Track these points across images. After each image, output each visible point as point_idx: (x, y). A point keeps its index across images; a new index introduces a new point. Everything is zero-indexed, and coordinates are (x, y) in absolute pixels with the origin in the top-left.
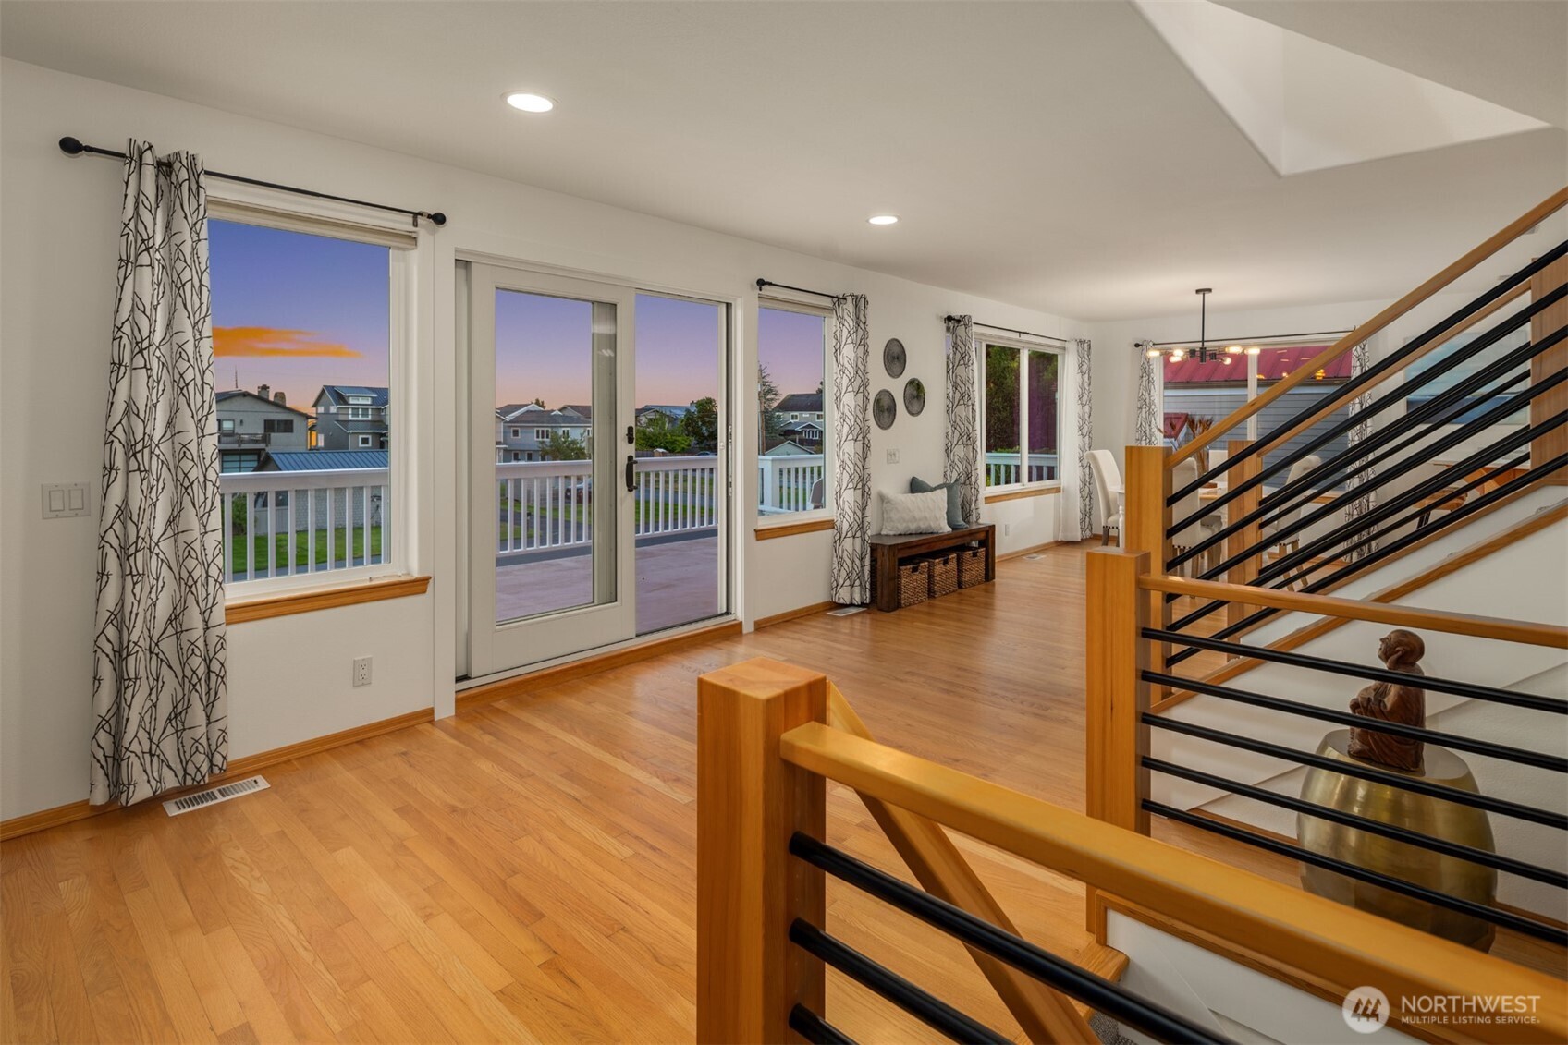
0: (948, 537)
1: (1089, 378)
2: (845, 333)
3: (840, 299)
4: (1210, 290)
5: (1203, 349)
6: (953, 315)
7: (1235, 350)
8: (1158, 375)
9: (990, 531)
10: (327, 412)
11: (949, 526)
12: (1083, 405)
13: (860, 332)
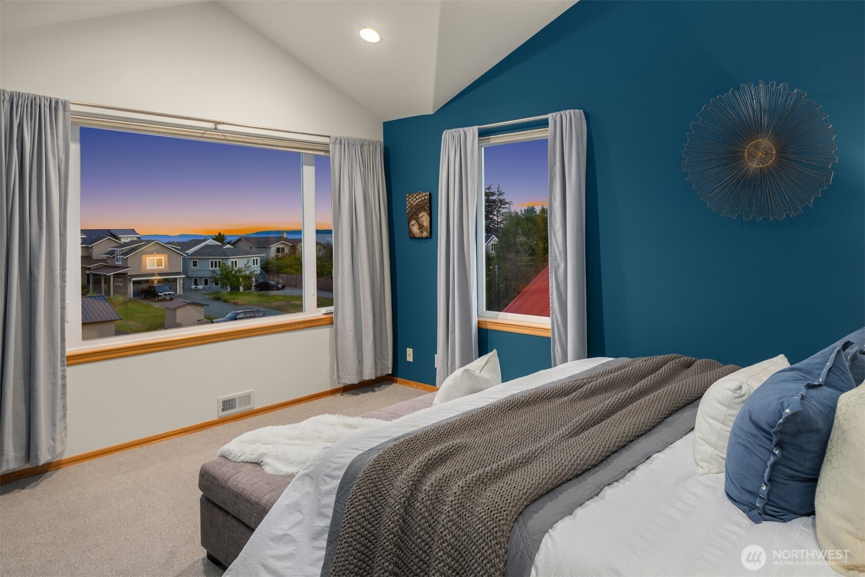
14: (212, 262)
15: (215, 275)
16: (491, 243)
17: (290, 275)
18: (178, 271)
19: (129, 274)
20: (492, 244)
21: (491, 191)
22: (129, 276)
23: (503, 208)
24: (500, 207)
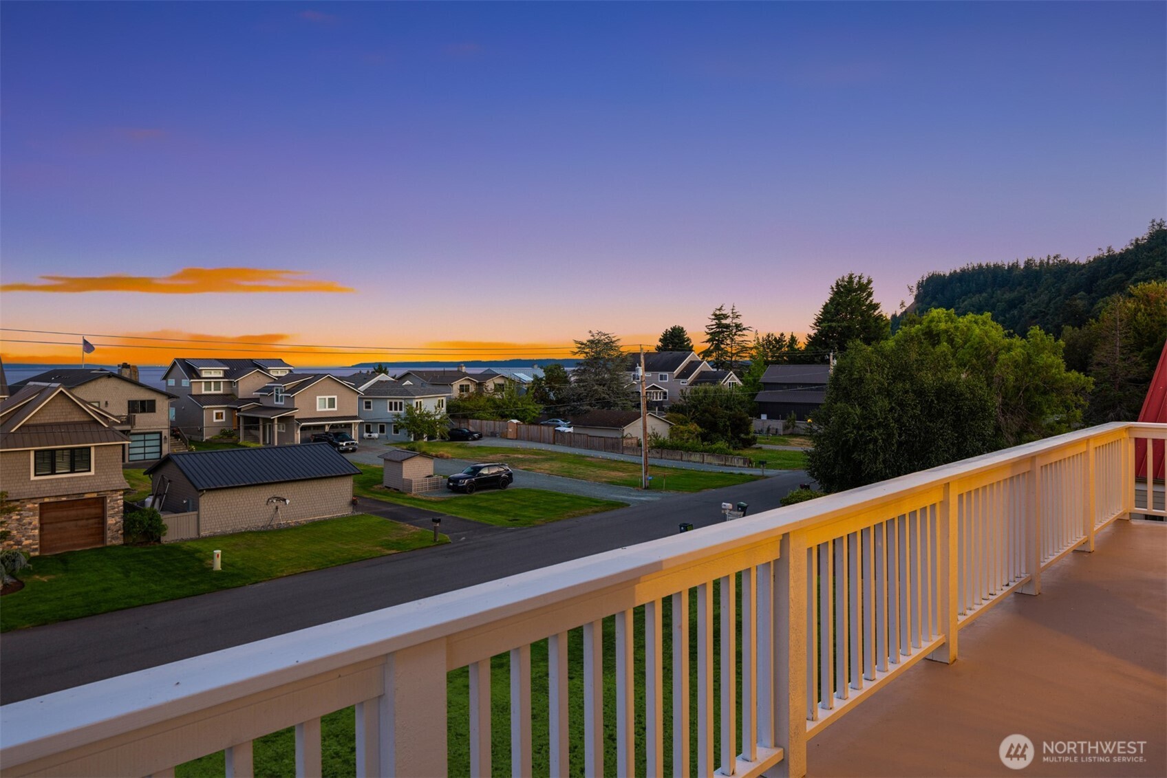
10: (178, 385)
14: (391, 403)
15: (399, 420)
16: (728, 381)
17: (485, 422)
18: (354, 415)
19: (296, 417)
20: (730, 383)
21: (724, 312)
22: (297, 419)
23: (739, 335)
24: (735, 334)
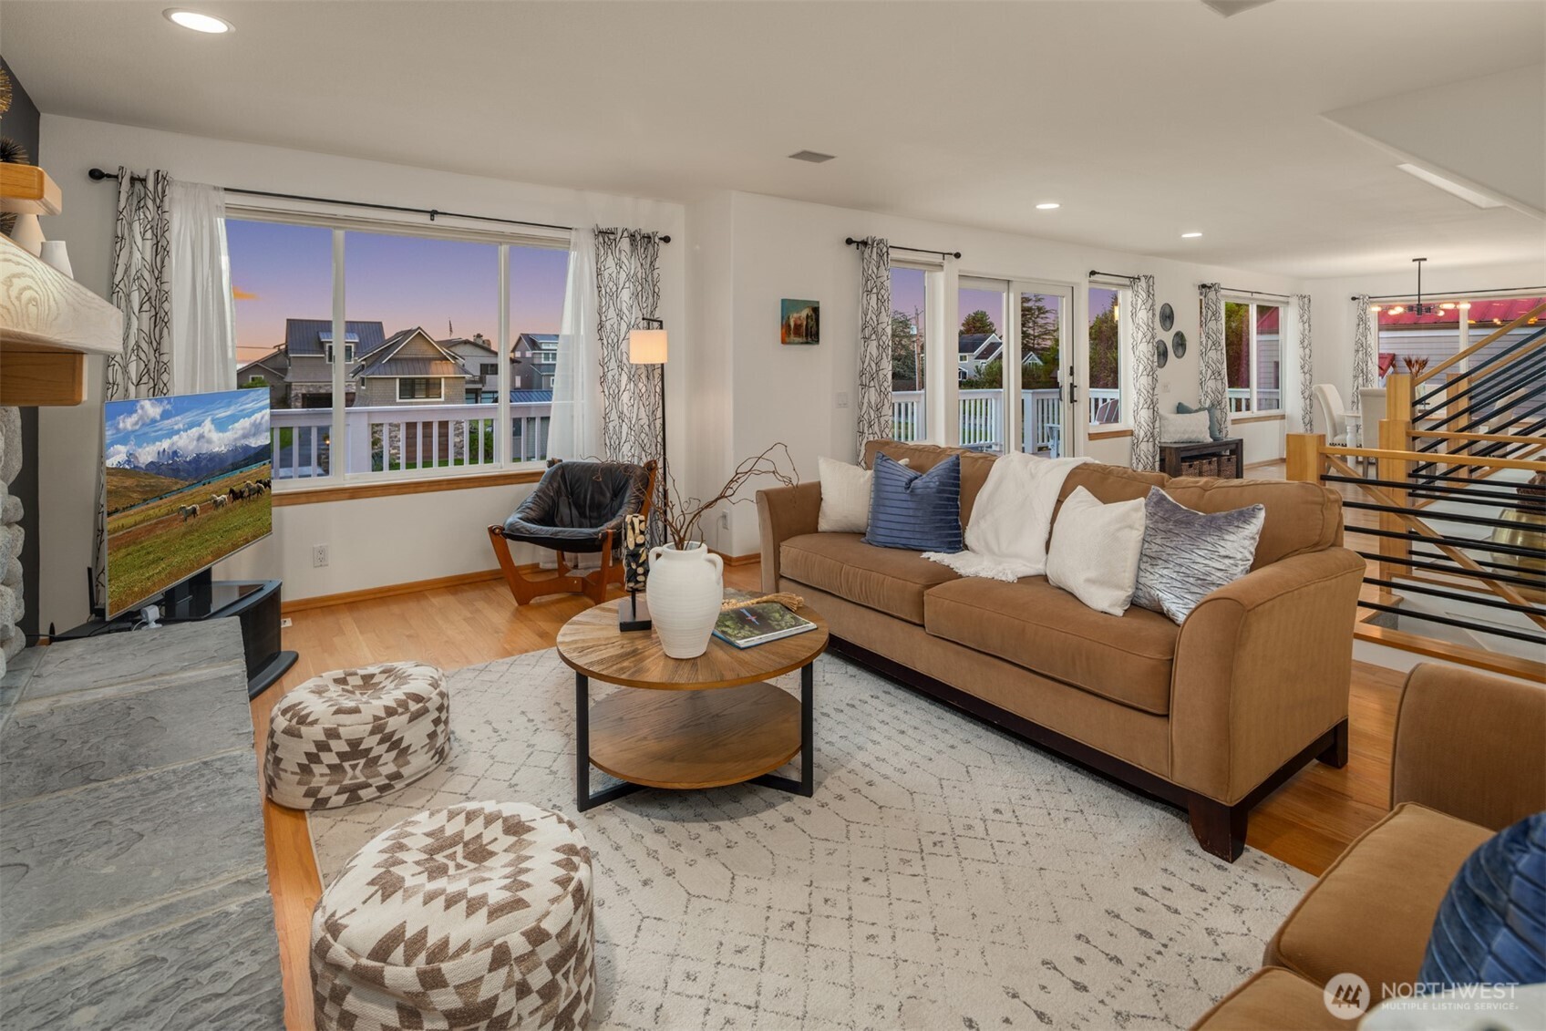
0: (1207, 446)
1: (1310, 326)
2: (1140, 302)
3: (1135, 279)
4: (1425, 259)
5: (1419, 305)
6: (1205, 283)
7: (1450, 306)
8: (1373, 324)
9: (1239, 444)
10: (523, 356)
11: (1211, 437)
12: (1304, 348)
13: (1150, 301)
